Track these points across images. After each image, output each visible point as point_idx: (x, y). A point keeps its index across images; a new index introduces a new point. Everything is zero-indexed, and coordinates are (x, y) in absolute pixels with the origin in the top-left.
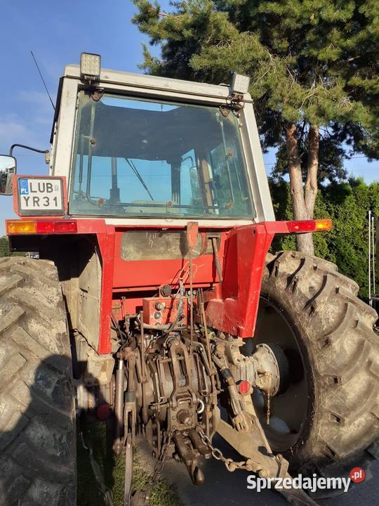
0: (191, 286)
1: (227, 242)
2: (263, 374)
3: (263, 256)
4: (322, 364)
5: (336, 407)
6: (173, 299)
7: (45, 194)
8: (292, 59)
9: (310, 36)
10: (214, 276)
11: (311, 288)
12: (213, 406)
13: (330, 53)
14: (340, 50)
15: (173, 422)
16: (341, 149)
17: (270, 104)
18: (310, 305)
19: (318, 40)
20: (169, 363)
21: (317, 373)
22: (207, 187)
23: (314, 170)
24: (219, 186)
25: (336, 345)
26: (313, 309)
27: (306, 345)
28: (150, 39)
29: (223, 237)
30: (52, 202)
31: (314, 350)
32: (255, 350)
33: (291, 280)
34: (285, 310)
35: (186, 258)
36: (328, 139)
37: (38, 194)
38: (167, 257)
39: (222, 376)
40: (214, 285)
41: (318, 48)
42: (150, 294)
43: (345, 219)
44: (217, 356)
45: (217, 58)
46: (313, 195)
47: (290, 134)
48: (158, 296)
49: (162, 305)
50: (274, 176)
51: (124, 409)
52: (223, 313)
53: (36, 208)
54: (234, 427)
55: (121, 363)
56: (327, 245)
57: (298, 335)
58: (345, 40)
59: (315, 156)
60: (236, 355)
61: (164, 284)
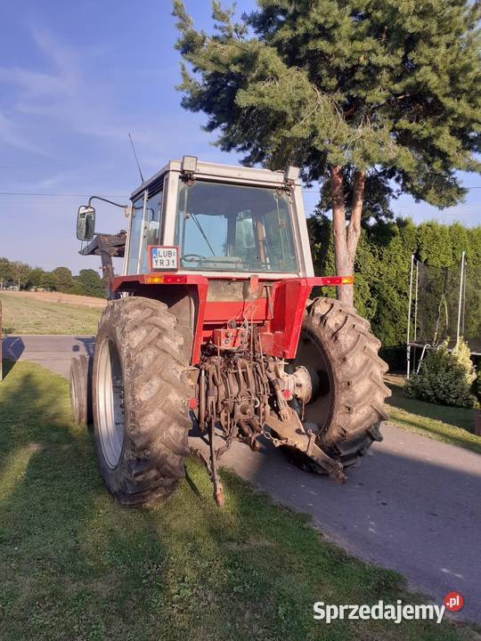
0: (252, 322)
1: (278, 290)
2: (300, 386)
3: (305, 301)
4: (340, 374)
5: (348, 401)
6: (238, 331)
7: (168, 258)
8: (340, 97)
9: (359, 76)
10: (266, 315)
11: (336, 324)
12: (265, 404)
13: (377, 96)
14: (388, 94)
15: (238, 413)
16: (388, 188)
17: (316, 143)
18: (335, 336)
19: (367, 80)
20: (235, 374)
21: (337, 381)
22: (261, 243)
23: (358, 211)
24: (270, 244)
25: (350, 361)
26: (336, 338)
27: (331, 361)
28: (193, 67)
29: (275, 286)
30: (171, 263)
31: (335, 366)
32: (295, 371)
33: (323, 318)
34: (318, 339)
35: (246, 301)
36: (376, 176)
37: (164, 258)
38: (231, 300)
39: (271, 385)
40: (266, 322)
41: (366, 89)
42: (220, 326)
43: (390, 261)
44: (269, 371)
45: (264, 97)
46: (356, 237)
47: (335, 173)
48: (226, 328)
49: (231, 334)
50: (317, 214)
51: (206, 402)
52: (273, 342)
53: (162, 267)
54: (279, 416)
55: (203, 372)
56: (369, 289)
57: (326, 356)
58: (394, 83)
59: (360, 197)
60: (282, 372)
61: (232, 320)
